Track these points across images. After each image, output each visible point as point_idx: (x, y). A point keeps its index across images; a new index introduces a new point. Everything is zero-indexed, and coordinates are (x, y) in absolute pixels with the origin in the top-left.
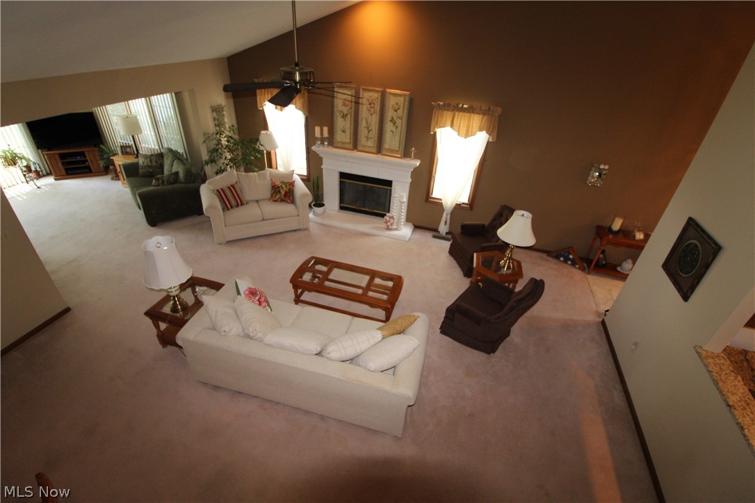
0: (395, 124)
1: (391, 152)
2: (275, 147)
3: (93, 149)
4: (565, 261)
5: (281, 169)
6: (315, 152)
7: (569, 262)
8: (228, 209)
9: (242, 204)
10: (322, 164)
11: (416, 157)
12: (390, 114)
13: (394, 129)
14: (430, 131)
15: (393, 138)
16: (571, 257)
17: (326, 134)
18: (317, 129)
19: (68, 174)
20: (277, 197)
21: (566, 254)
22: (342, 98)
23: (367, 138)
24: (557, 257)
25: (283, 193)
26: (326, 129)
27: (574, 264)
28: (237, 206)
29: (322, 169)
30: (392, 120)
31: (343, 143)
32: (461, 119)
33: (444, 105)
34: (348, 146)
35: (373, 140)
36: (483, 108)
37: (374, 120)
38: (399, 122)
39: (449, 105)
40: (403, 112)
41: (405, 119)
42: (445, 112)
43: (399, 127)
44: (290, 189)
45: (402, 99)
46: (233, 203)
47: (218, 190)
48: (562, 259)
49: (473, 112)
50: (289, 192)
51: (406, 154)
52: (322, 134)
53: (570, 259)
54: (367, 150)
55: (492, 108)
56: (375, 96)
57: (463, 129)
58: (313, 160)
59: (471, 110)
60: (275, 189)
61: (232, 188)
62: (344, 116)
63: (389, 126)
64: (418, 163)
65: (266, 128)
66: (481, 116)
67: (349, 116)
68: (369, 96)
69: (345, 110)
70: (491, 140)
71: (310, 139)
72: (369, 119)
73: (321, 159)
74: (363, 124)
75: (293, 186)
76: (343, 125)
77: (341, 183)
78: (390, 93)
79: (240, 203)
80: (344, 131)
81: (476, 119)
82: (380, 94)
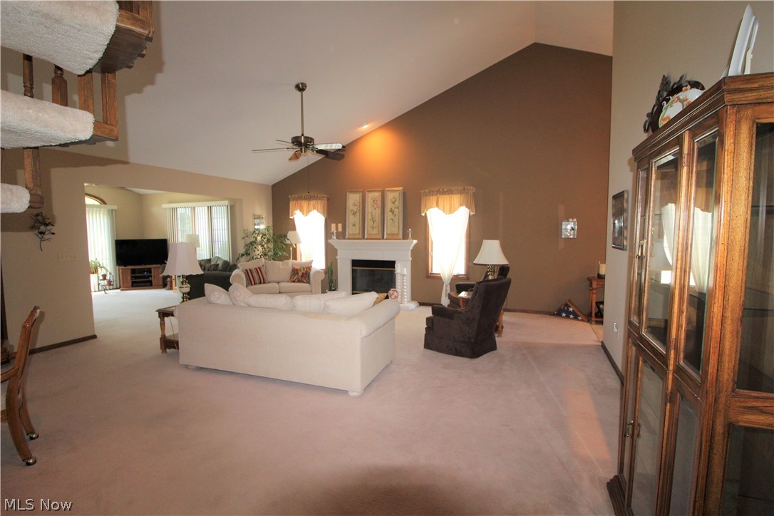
0: (393, 213)
1: (393, 237)
2: (300, 242)
3: (159, 266)
4: (568, 317)
5: (303, 260)
6: (331, 244)
7: (572, 316)
8: (252, 284)
9: (264, 283)
10: (337, 255)
11: (413, 238)
12: (389, 205)
13: (393, 217)
14: (420, 213)
15: (394, 223)
16: (571, 309)
17: (340, 229)
18: (333, 226)
19: (133, 286)
20: (295, 278)
21: (566, 308)
22: (353, 199)
23: (373, 228)
24: (558, 314)
25: (300, 274)
26: (340, 226)
27: (576, 317)
28: (260, 283)
29: (337, 260)
30: (392, 211)
31: (354, 234)
32: (444, 199)
33: (430, 192)
34: (357, 237)
35: (377, 229)
36: (460, 189)
37: (378, 211)
38: (396, 211)
39: (433, 191)
40: (399, 203)
41: (401, 209)
42: (431, 197)
43: (397, 215)
44: (306, 272)
45: (398, 193)
46: (257, 281)
47: (246, 270)
48: (564, 315)
49: (452, 194)
50: (306, 274)
51: (405, 237)
52: (337, 229)
53: (570, 313)
54: (373, 237)
55: (466, 188)
56: (377, 195)
57: (447, 207)
58: (331, 252)
59: (450, 192)
60: (295, 271)
61: (259, 270)
62: (354, 214)
63: (388, 215)
64: (415, 242)
65: (294, 229)
66: (459, 195)
67: (358, 213)
68: (373, 196)
69: (355, 209)
70: (472, 213)
71: (328, 234)
72: (373, 211)
73: (336, 250)
74: (368, 217)
75: (310, 270)
76: (352, 220)
77: (353, 271)
78: (388, 191)
79: (263, 281)
80: (354, 225)
81: (456, 199)
82: (380, 193)
